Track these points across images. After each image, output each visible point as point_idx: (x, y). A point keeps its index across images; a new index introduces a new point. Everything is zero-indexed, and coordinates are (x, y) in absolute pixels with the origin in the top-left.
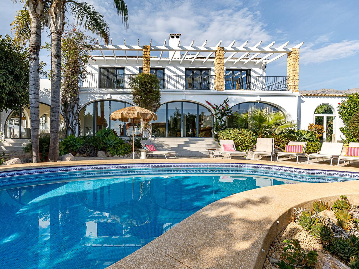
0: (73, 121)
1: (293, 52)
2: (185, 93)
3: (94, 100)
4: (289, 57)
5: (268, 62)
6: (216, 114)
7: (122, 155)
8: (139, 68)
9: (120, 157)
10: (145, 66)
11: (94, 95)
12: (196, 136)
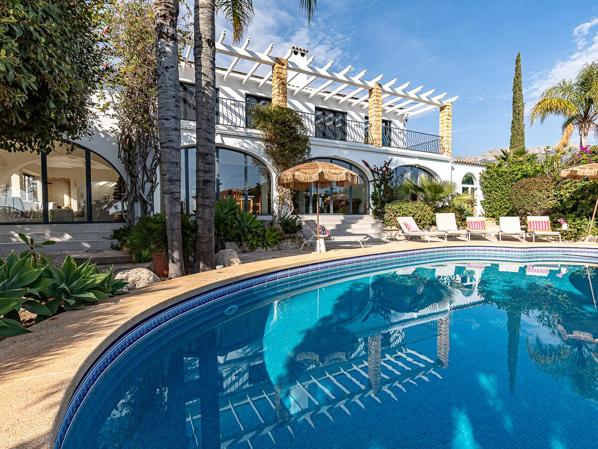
0: (145, 183)
1: (447, 107)
2: (340, 146)
3: (188, 144)
4: (441, 112)
5: (411, 114)
6: (375, 180)
7: (271, 248)
8: (244, 94)
9: (267, 250)
10: (279, 92)
11: (189, 134)
12: (349, 213)
